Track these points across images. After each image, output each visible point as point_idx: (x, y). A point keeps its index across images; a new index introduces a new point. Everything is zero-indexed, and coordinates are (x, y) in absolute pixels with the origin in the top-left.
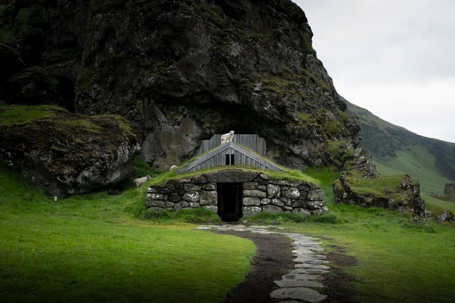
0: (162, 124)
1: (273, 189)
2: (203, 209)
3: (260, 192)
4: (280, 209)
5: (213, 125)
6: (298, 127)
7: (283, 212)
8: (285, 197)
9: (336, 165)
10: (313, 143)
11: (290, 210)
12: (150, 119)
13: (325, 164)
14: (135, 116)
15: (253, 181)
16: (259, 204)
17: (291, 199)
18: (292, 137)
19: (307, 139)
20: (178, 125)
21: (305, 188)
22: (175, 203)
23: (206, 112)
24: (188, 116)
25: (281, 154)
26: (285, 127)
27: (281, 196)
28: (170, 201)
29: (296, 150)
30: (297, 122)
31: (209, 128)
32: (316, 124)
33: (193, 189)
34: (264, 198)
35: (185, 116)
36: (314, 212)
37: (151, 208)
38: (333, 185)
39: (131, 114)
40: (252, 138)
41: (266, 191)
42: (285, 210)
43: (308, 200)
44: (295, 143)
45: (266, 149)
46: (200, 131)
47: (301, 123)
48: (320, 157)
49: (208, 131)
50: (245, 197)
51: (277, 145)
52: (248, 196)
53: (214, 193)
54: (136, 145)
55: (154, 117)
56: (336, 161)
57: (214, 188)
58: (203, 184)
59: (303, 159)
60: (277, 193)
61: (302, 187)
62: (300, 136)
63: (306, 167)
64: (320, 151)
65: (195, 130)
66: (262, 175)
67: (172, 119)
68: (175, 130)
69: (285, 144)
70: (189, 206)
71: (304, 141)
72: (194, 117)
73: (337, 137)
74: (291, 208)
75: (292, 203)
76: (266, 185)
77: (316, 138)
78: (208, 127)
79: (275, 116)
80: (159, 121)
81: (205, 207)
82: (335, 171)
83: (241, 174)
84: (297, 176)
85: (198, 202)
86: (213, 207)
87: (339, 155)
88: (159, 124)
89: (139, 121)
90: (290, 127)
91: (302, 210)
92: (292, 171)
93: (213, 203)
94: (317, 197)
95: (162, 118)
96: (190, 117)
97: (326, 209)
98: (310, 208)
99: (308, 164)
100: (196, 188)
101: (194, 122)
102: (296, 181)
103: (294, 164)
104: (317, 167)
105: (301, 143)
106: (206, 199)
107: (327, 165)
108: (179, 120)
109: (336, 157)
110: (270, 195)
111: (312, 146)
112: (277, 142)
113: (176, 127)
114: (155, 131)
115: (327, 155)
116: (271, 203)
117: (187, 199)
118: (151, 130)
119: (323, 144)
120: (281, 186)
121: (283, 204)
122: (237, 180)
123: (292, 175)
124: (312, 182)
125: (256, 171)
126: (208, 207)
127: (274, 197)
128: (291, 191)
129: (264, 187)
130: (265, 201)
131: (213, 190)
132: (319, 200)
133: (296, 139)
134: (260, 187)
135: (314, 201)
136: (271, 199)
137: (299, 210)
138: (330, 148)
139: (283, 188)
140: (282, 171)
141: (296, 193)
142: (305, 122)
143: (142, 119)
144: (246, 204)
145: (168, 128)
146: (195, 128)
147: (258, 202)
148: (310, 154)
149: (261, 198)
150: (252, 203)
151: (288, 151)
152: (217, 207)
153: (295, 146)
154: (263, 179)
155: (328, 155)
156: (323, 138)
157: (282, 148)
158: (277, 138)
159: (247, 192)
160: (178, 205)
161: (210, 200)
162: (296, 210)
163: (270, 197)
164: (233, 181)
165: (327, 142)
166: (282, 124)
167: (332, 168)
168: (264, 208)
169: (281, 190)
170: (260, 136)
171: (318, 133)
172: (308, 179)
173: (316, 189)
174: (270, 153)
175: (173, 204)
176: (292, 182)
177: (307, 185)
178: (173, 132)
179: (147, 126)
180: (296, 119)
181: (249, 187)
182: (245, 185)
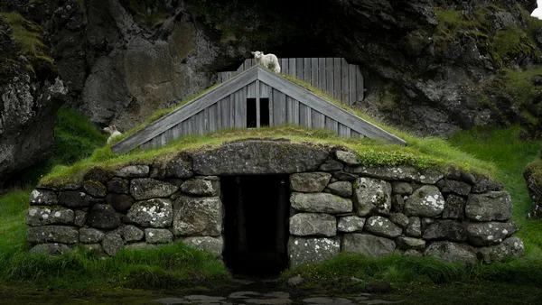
0: (127, 37)
1: (371, 191)
2: (181, 246)
3: (335, 199)
4: (390, 245)
5: (244, 39)
6: (436, 38)
7: (398, 253)
8: (404, 211)
9: (525, 124)
10: (469, 74)
11: (419, 249)
12: (101, 25)
13: (498, 122)
14: (68, 20)
15: (318, 169)
16: (333, 232)
17: (422, 217)
18: (422, 62)
19: (455, 65)
20: (165, 38)
21: (459, 186)
22: (106, 230)
23: (227, 8)
24: (186, 17)
25: (397, 101)
26: (406, 40)
27: (393, 209)
28: (90, 226)
29: (432, 91)
30: (434, 26)
31: (235, 45)
32: (477, 32)
33: (155, 192)
34: (347, 214)
35: (178, 18)
36: (486, 251)
37: (38, 248)
38: (527, 174)
39: (58, 15)
40: (330, 67)
41: (352, 196)
42: (405, 247)
43: (465, 218)
44: (430, 75)
45: (362, 90)
46: (213, 52)
47: (442, 29)
48: (486, 106)
49: (231, 52)
50: (297, 212)
51: (386, 80)
52: (302, 211)
53: (213, 204)
54: (53, 82)
55: (109, 21)
56: (526, 115)
57: (211, 189)
58: (184, 179)
59: (448, 111)
60: (383, 201)
61: (452, 185)
62: (440, 59)
63: (455, 129)
64: (488, 93)
65: (202, 50)
66: (340, 154)
67: (149, 24)
68: (158, 48)
69: (406, 78)
70: (144, 239)
71: (449, 70)
72: (201, 20)
73: (520, 64)
74: (422, 242)
75: (424, 227)
76: (352, 181)
77: (477, 64)
78: (231, 43)
79: (383, 14)
80: (118, 30)
81: (186, 241)
82: (522, 138)
83: (285, 152)
84: (437, 155)
85: (169, 227)
86: (209, 240)
87: (531, 101)
88: (121, 36)
89: (77, 30)
90: (416, 38)
91: (452, 246)
92: (424, 141)
93: (210, 231)
94: (491, 211)
95: (127, 22)
96: (191, 20)
97: (519, 243)
98: (472, 242)
99: (458, 122)
100: (165, 189)
101: (201, 32)
102: (435, 167)
103: (427, 123)
104: (480, 129)
105: (444, 76)
106: (191, 220)
107: (503, 125)
108: (164, 28)
109: (524, 107)
110: (362, 207)
111: (468, 81)
112: (388, 73)
113: (160, 42)
114: (112, 54)
115: (504, 102)
116: (365, 230)
117: (139, 219)
118: (103, 49)
119: (492, 77)
120: (393, 181)
121: (397, 232)
122: (275, 168)
123: (424, 151)
124: (479, 171)
125: (323, 142)
126: (196, 241)
127: (374, 213)
128: (422, 195)
129: (347, 186)
130: (351, 224)
131: (209, 195)
132: (498, 219)
133: (431, 67)
134: (336, 185)
135: (484, 222)
136: (367, 217)
137: (444, 248)
138: (509, 86)
139: (400, 188)
140: (395, 140)
141: (434, 201)
142: (450, 27)
143: (83, 27)
144: (298, 232)
145: (140, 45)
146: (203, 44)
147: (330, 226)
148: (463, 101)
149: (338, 216)
150: (315, 230)
151: (413, 95)
152: (220, 241)
153: (430, 81)
154: (345, 164)
155: (507, 102)
156: (493, 62)
157: (398, 88)
158: (387, 64)
159: (299, 199)
160: (114, 236)
161: (201, 223)
162: (435, 246)
163: (364, 212)
164: (262, 170)
165: (504, 73)
166: (399, 33)
167: (517, 131)
168: (346, 243)
169: (393, 194)
170: (349, 62)
171: (483, 51)
172: (466, 162)
173: (489, 188)
174: (372, 98)
175: (99, 234)
176: (422, 171)
177: (464, 178)
178: (152, 53)
179: (93, 41)
180: (432, 21)
181: (306, 185)
182: (296, 180)
